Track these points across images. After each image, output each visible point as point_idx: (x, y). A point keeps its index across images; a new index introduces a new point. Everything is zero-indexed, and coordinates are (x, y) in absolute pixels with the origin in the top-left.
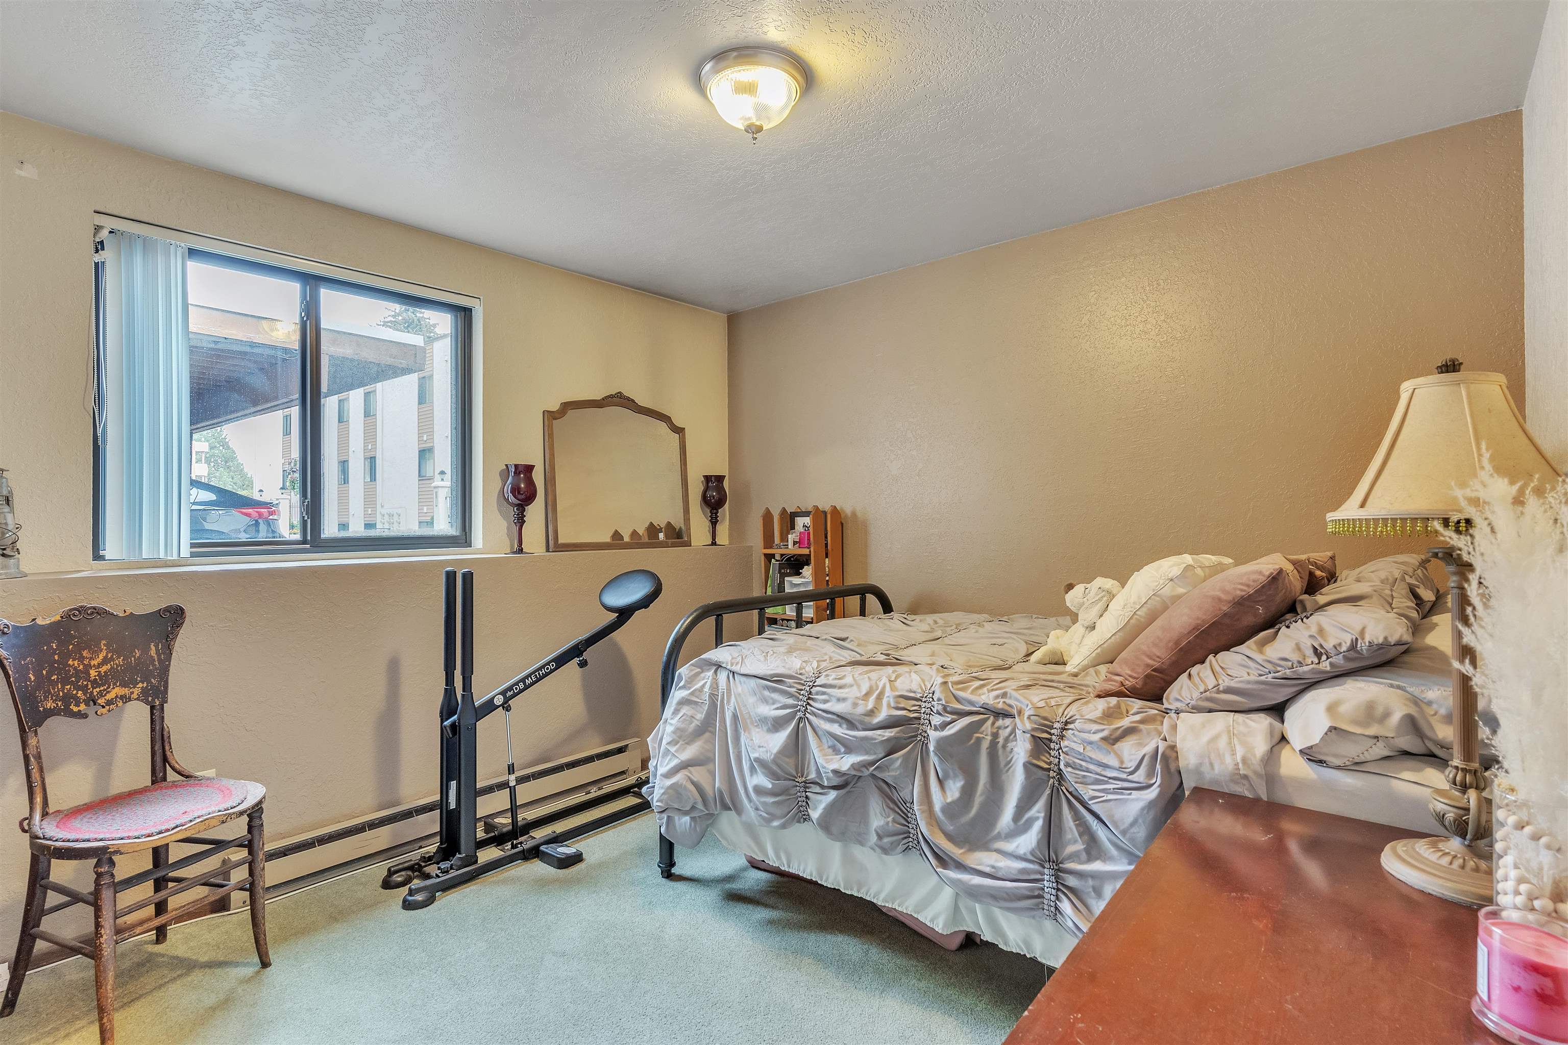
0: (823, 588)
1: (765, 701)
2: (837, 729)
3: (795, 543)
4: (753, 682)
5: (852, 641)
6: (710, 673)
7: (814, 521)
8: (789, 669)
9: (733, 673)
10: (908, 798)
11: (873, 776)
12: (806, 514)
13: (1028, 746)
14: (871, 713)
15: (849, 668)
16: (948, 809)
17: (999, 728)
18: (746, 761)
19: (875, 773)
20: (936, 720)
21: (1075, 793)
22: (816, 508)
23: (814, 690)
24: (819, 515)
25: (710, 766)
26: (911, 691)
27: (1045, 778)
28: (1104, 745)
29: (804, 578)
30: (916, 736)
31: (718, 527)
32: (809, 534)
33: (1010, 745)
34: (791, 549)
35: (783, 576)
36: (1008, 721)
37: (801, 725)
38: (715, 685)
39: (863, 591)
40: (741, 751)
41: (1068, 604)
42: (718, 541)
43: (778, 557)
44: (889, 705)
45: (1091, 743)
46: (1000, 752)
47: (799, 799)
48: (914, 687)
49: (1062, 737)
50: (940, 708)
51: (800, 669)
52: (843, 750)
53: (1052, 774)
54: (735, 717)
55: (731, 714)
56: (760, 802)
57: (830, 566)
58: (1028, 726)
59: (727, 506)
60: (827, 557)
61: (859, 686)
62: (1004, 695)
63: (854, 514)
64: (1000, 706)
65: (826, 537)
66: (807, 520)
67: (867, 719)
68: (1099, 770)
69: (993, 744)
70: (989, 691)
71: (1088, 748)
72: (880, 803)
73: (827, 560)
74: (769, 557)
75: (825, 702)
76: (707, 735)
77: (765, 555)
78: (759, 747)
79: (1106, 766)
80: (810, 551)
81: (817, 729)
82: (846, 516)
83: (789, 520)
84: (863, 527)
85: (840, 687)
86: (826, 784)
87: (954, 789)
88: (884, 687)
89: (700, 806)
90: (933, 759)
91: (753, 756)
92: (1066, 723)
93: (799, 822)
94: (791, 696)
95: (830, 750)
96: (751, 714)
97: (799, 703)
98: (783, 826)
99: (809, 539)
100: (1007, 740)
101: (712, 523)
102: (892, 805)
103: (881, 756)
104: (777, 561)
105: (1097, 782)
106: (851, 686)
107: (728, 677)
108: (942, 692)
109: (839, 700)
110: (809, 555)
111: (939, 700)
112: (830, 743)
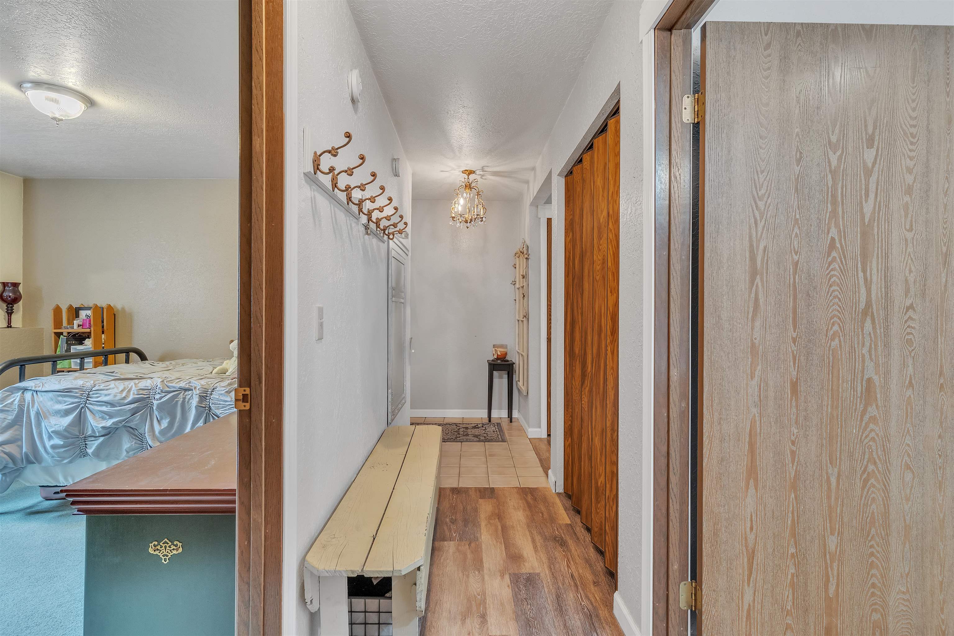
0: (100, 350)
1: (60, 402)
2: (104, 409)
3: (79, 326)
4: (51, 394)
5: (117, 373)
6: (19, 394)
7: (94, 313)
8: (76, 385)
9: (36, 391)
10: (143, 432)
11: (125, 426)
12: (88, 308)
13: (197, 400)
14: (124, 398)
15: (113, 382)
16: (162, 432)
17: (186, 395)
18: (45, 434)
19: (126, 424)
20: (157, 396)
21: (215, 414)
22: (96, 306)
23: (91, 393)
24: (98, 310)
25: (19, 443)
26: (146, 387)
27: (204, 410)
28: (226, 394)
29: (86, 345)
30: (148, 405)
31: (13, 316)
32: (90, 320)
33: (190, 401)
34: (76, 329)
35: (69, 345)
36: (190, 392)
37: (83, 411)
38: (23, 399)
39: (127, 352)
40: (42, 430)
41: (231, 349)
42: (13, 325)
43: (65, 334)
44: (134, 394)
45: (221, 394)
46: (186, 404)
47: (81, 446)
48: (147, 385)
49: (211, 394)
50: (159, 391)
51: (82, 385)
52: (108, 417)
53: (207, 408)
54: (38, 414)
55: (35, 413)
56: (54, 452)
57: (105, 339)
58: (198, 392)
59: (21, 303)
60: (103, 333)
61: (118, 388)
62: (190, 382)
63: (123, 309)
64: (187, 387)
65: (103, 322)
66: (89, 312)
67: (122, 401)
68: (223, 403)
69: (183, 402)
70: (183, 382)
71: (221, 396)
72: (128, 437)
73: (103, 336)
74: (58, 335)
75: (98, 397)
76: (16, 427)
77: (55, 333)
78: (55, 425)
79: (226, 401)
80: (91, 330)
81: (93, 411)
82: (118, 310)
83: (75, 312)
84: (129, 316)
85: (107, 390)
86: (97, 435)
87: (165, 423)
88: (132, 387)
89: (11, 465)
90: (156, 413)
91: (50, 430)
92: (214, 389)
93: (80, 457)
94: (77, 397)
95: (100, 419)
96: (50, 410)
97: (82, 400)
98: (70, 462)
99: (90, 323)
100: (189, 399)
101: (8, 313)
102: (134, 437)
103: (128, 416)
104: (64, 336)
105: (223, 407)
106: (113, 388)
107: (33, 394)
108: (161, 385)
109: (106, 395)
110: (90, 333)
111: (159, 388)
112: (100, 416)
